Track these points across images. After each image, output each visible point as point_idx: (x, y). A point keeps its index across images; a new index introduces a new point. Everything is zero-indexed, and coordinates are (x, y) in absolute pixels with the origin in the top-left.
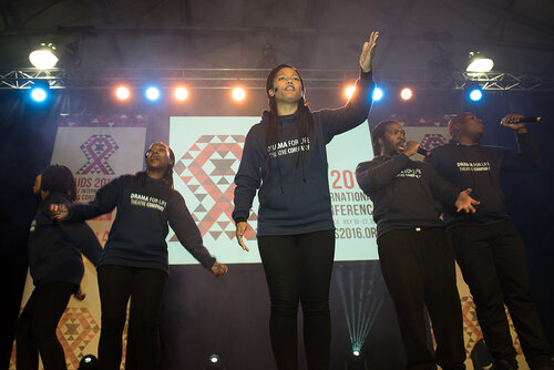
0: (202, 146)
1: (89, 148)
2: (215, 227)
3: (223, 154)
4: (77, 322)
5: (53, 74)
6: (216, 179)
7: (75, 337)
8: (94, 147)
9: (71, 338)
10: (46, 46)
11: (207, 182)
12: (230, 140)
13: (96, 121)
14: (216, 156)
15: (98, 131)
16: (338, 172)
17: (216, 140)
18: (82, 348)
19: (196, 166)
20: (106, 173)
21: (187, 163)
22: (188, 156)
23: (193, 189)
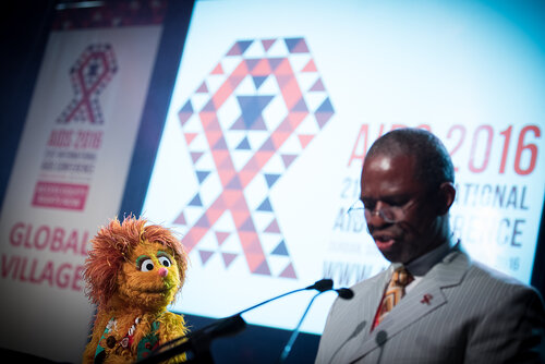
0: (232, 64)
1: (80, 71)
2: (208, 242)
3: (259, 81)
6: (233, 139)
8: (86, 70)
11: (219, 145)
12: (279, 51)
13: (97, 16)
14: (247, 88)
16: (463, 129)
17: (255, 52)
19: (211, 107)
20: (92, 120)
21: (199, 102)
22: (203, 88)
23: (196, 156)
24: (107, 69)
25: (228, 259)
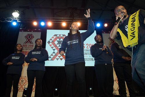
0: (55, 37)
1: (27, 37)
2: (57, 57)
3: (60, 39)
4: (24, 80)
5: (18, 18)
6: (58, 45)
7: (23, 83)
8: (28, 37)
9: (22, 83)
10: (16, 11)
11: (56, 46)
12: (62, 36)
13: (29, 30)
14: (58, 40)
15: (29, 33)
17: (58, 36)
18: (25, 86)
19: (53, 42)
20: (31, 43)
21: (51, 41)
22: (51, 40)
23: (52, 48)
24: (32, 37)
25: (61, 59)
